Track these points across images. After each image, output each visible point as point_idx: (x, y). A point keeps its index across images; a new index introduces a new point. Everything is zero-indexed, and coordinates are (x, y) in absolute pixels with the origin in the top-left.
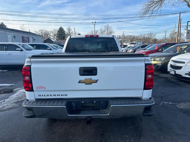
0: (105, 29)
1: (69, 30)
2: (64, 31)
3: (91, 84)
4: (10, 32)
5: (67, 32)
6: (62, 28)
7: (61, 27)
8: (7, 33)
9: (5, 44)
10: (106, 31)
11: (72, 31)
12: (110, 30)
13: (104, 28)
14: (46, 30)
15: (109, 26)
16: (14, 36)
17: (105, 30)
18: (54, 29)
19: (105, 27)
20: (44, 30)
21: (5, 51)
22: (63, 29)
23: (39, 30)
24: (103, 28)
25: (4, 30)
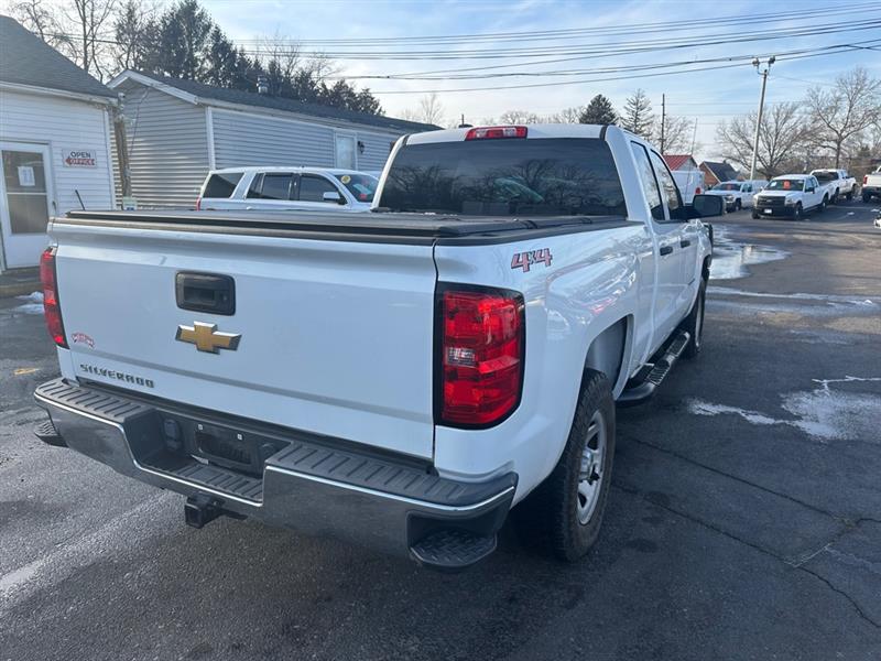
0: (838, 94)
1: (638, 106)
2: (613, 116)
3: (217, 353)
4: (346, 127)
5: (626, 117)
6: (604, 100)
7: (600, 96)
8: (335, 129)
9: (291, 175)
10: (845, 104)
11: (650, 113)
12: (872, 98)
13: (834, 92)
14: (530, 112)
15: (870, 78)
16: (359, 143)
17: (839, 99)
18: (567, 109)
19: (842, 82)
20: (522, 114)
21: (291, 199)
22: (606, 104)
23: (502, 114)
24: (828, 91)
25: (322, 119)
